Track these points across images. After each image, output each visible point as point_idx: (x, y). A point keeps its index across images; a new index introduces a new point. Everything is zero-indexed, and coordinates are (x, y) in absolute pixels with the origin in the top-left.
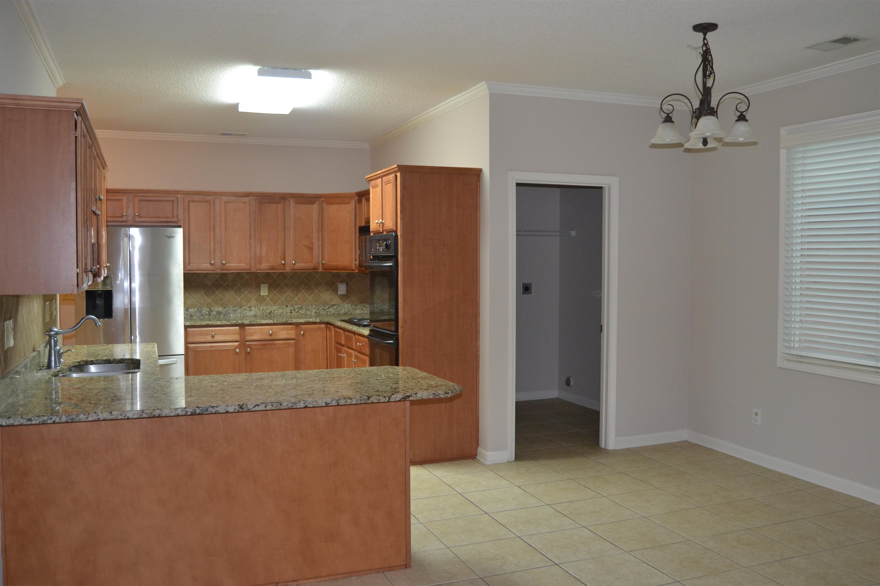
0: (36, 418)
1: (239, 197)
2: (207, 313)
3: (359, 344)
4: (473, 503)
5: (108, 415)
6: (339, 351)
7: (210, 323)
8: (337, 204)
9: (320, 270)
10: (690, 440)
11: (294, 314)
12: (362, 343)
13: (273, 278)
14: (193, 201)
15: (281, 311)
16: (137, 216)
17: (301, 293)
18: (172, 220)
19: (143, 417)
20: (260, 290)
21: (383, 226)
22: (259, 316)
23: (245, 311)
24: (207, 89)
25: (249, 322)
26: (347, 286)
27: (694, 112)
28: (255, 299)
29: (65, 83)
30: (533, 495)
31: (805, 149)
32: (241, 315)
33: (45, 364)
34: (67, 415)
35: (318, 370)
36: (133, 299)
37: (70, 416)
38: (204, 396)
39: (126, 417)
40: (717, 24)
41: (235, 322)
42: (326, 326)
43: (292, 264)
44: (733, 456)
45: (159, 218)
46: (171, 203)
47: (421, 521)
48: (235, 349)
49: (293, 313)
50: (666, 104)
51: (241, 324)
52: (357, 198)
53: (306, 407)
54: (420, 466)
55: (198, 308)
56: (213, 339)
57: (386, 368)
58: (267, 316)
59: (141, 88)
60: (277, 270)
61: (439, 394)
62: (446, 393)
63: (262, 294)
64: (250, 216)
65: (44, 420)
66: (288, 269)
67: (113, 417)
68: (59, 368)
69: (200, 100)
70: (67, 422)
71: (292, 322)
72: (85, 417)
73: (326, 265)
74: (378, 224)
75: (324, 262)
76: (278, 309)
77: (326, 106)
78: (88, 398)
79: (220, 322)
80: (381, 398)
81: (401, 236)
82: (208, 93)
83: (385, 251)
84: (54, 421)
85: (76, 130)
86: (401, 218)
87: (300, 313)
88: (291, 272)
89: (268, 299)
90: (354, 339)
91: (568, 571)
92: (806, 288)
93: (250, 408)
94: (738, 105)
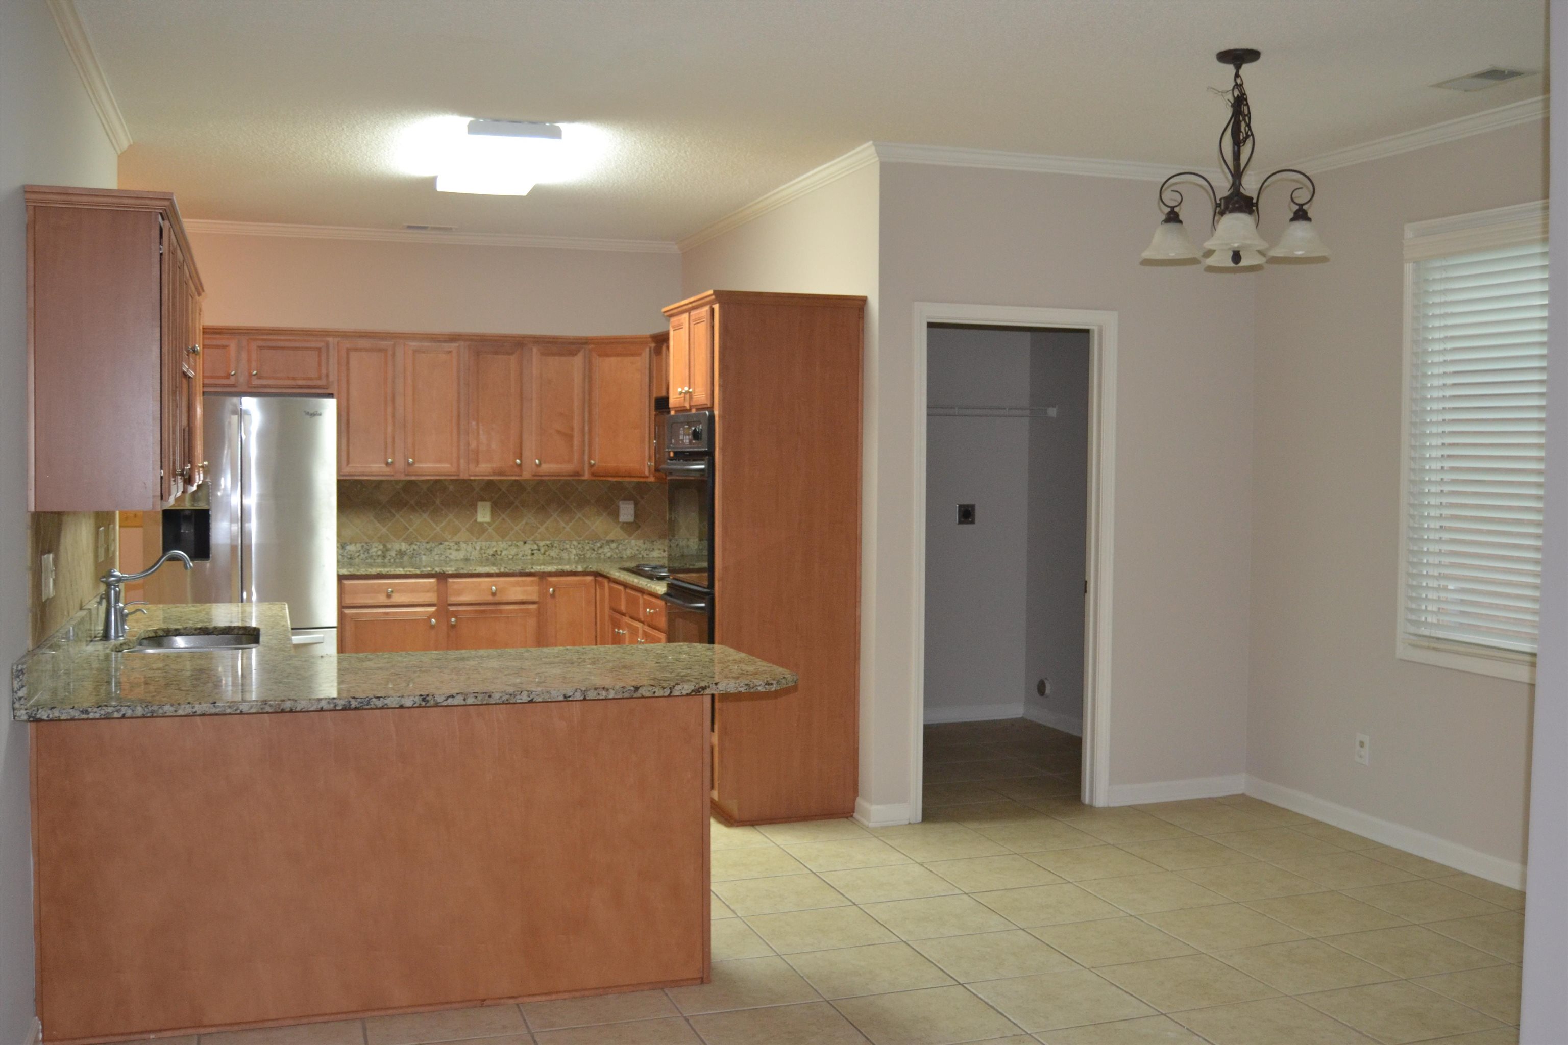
0: (95, 710)
1: (440, 341)
2: (380, 553)
3: (650, 610)
4: (835, 889)
5: (210, 708)
6: (616, 624)
7: (384, 571)
8: (618, 355)
9: (586, 476)
10: (1248, 794)
11: (538, 556)
12: (655, 609)
13: (500, 490)
14: (356, 350)
15: (513, 551)
16: (254, 375)
17: (552, 519)
18: (319, 383)
19: (265, 711)
20: (476, 512)
21: (691, 397)
22: (473, 560)
23: (448, 551)
24: (380, 153)
25: (456, 570)
26: (635, 507)
27: (1218, 205)
28: (467, 529)
29: (132, 143)
30: (943, 878)
31: (1444, 263)
32: (442, 558)
33: (98, 633)
34: (144, 706)
35: (562, 648)
36: (246, 525)
37: (149, 707)
38: (365, 683)
39: (239, 711)
40: (1259, 50)
41: (429, 569)
42: (596, 581)
43: (534, 466)
44: (1322, 822)
45: (294, 379)
46: (317, 352)
47: (738, 914)
48: (429, 618)
49: (536, 555)
50: (1169, 190)
51: (440, 573)
52: (653, 345)
53: (531, 701)
54: (752, 828)
55: (363, 544)
56: (389, 601)
57: (679, 646)
58: (488, 560)
59: (264, 151)
60: (509, 476)
61: (756, 686)
62: (768, 684)
63: (480, 519)
64: (459, 378)
65: (108, 713)
66: (526, 475)
67: (217, 710)
68: (122, 639)
69: (367, 170)
70: (144, 717)
71: (533, 571)
72: (172, 709)
73: (595, 468)
74: (683, 395)
75: (592, 462)
76: (509, 548)
77: (594, 181)
78: (174, 683)
79: (401, 569)
80: (656, 690)
81: (719, 417)
82: (382, 161)
83: (694, 444)
84: (124, 715)
85: (161, 243)
86: (720, 385)
87: (549, 555)
88: (533, 480)
89: (490, 530)
90: (641, 601)
91: (978, 994)
92: (1451, 515)
93: (439, 700)
94: (1295, 192)
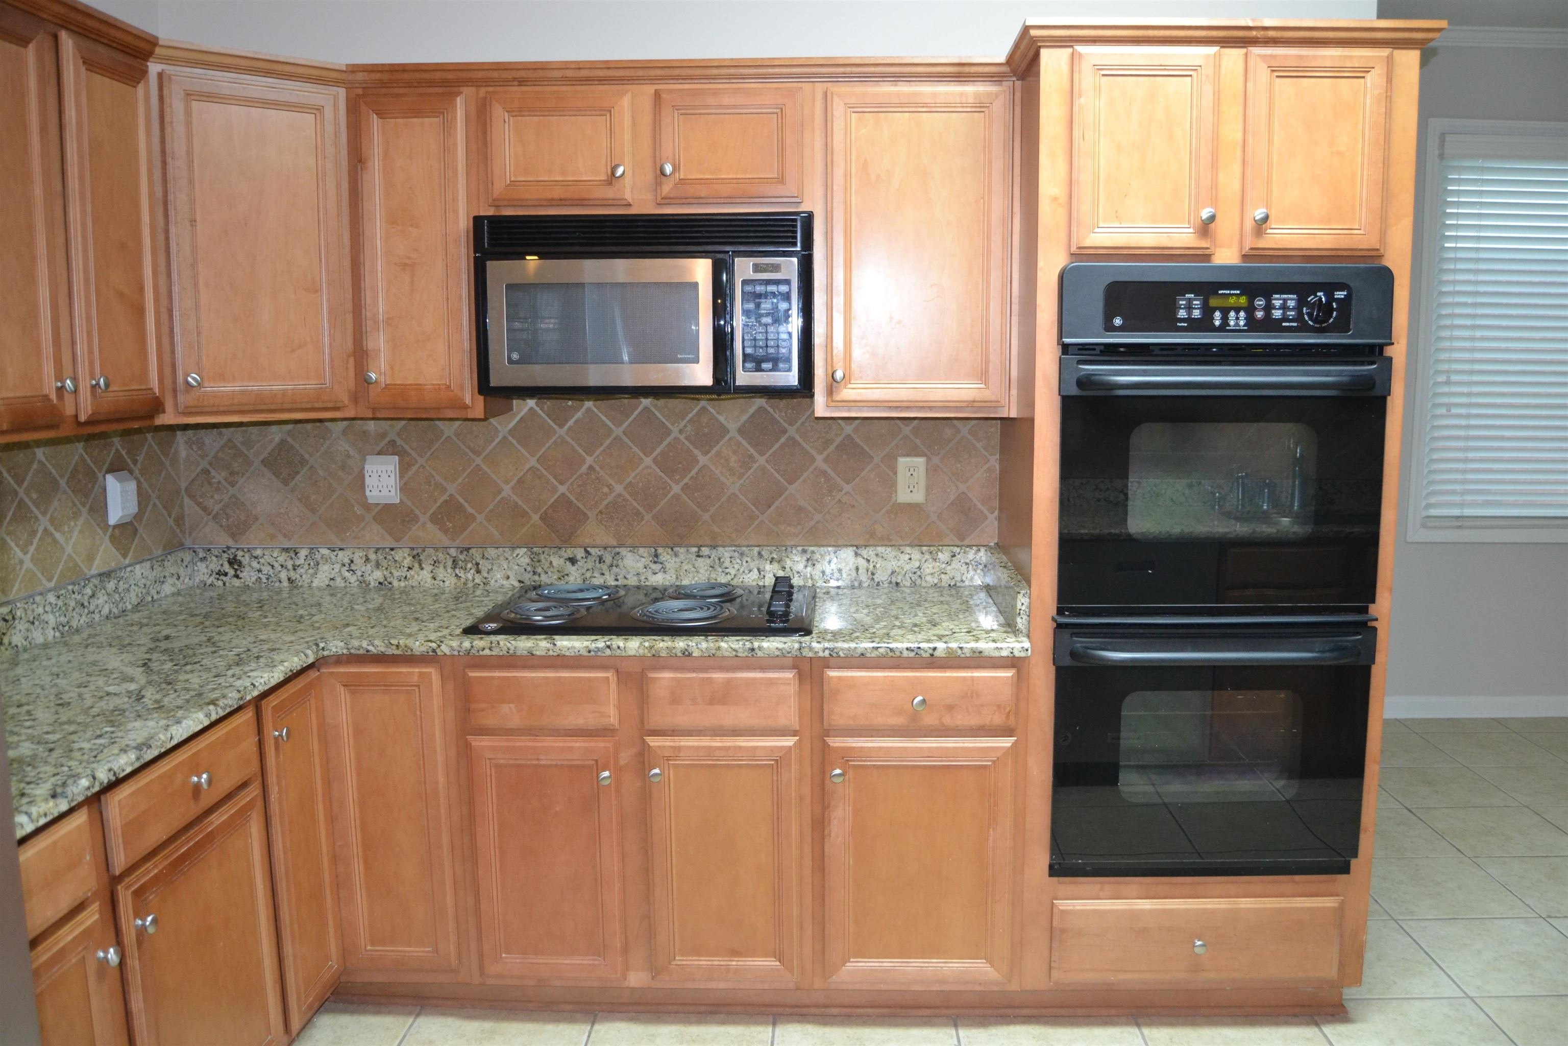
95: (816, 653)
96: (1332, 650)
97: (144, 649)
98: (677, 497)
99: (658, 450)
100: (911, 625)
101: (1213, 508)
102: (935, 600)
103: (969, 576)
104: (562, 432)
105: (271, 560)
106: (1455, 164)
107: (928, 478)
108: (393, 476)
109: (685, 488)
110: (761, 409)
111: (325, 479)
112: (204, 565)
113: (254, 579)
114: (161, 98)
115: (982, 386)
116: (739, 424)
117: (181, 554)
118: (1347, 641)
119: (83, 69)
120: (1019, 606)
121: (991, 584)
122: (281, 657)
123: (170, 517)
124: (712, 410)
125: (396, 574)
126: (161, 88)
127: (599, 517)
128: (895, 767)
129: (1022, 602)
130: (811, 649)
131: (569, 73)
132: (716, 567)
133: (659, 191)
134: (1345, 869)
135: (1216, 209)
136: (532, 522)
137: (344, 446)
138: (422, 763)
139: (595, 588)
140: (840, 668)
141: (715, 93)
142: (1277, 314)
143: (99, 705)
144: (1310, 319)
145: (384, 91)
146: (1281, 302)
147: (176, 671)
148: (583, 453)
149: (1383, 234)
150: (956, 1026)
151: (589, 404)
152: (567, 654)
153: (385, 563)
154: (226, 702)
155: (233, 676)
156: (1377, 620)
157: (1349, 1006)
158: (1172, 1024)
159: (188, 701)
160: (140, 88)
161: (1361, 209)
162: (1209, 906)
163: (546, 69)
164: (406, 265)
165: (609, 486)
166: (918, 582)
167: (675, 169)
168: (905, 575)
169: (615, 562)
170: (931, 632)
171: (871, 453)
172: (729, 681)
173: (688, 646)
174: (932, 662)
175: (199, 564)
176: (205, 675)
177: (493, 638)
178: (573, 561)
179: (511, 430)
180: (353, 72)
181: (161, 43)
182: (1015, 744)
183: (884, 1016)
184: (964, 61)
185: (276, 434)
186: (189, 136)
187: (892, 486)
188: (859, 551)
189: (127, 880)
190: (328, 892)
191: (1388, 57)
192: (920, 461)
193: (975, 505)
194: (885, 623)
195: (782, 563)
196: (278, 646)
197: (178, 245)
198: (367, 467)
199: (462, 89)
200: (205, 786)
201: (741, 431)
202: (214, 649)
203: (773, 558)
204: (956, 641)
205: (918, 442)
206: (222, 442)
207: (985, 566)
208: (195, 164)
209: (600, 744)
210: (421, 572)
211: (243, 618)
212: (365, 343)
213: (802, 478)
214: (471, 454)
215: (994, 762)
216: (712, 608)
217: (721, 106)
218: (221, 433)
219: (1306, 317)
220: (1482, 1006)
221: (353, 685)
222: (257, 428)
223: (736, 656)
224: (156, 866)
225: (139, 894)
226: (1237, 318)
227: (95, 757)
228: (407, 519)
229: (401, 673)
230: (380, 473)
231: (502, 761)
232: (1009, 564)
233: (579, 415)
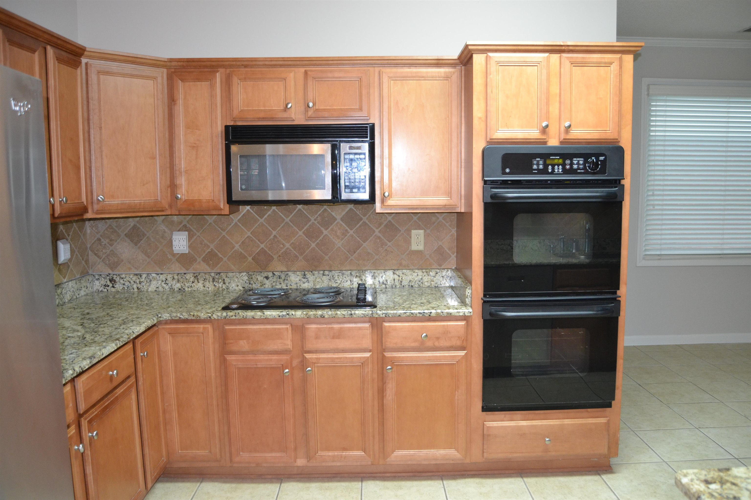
95: (379, 315)
96: (601, 310)
97: (79, 318)
98: (313, 249)
99: (305, 228)
100: (420, 303)
101: (550, 252)
102: (429, 293)
103: (444, 282)
104: (262, 220)
105: (129, 279)
106: (654, 98)
107: (425, 239)
108: (185, 241)
109: (317, 245)
110: (351, 209)
111: (154, 242)
112: (98, 282)
113: (121, 288)
114: (87, 74)
115: (449, 199)
116: (341, 216)
117: (88, 277)
118: (608, 306)
119: (56, 62)
120: (467, 294)
121: (453, 285)
122: (143, 321)
123: (83, 260)
124: (329, 210)
125: (187, 285)
126: (87, 69)
127: (279, 258)
128: (415, 365)
129: (468, 292)
130: (377, 314)
131: (267, 63)
132: (332, 280)
133: (306, 114)
134: (609, 405)
135: (548, 122)
136: (248, 261)
137: (163, 227)
138: (204, 367)
139: (278, 290)
140: (390, 322)
141: (331, 71)
142: (575, 167)
143: (67, 341)
144: (589, 168)
145: (184, 70)
146: (577, 161)
147: (97, 327)
148: (271, 230)
149: (619, 133)
150: (442, 480)
151: (274, 208)
152: (270, 317)
153: (181, 280)
154: (123, 339)
155: (123, 329)
156: (620, 297)
157: (613, 466)
158: (537, 476)
159: (106, 339)
160: (79, 69)
161: (610, 122)
162: (551, 423)
163: (257, 61)
164: (194, 147)
165: (283, 244)
166: (421, 285)
167: (314, 104)
168: (415, 282)
169: (286, 278)
170: (429, 306)
171: (400, 229)
172: (341, 328)
173: (323, 313)
174: (430, 318)
175: (96, 281)
176: (111, 329)
177: (236, 311)
178: (267, 278)
179: (239, 219)
180: (170, 62)
181: (87, 50)
182: (466, 354)
183: (410, 476)
184: (440, 58)
185: (131, 222)
186: (99, 90)
187: (409, 242)
188: (395, 272)
189: (85, 416)
190: (162, 426)
191: (620, 58)
192: (422, 232)
193: (446, 251)
194: (408, 303)
195: (361, 278)
196: (140, 316)
197: (94, 138)
198: (173, 237)
199: (219, 69)
200: (115, 376)
201: (342, 219)
202: (111, 318)
203: (357, 276)
204: (440, 309)
205: (420, 223)
206: (107, 226)
207: (451, 278)
208: (102, 103)
209: (284, 357)
210: (198, 284)
211: (121, 305)
212: (175, 181)
213: (369, 240)
214: (220, 231)
215: (457, 362)
216: (332, 297)
217: (334, 77)
218: (106, 222)
219: (588, 168)
220: (670, 465)
221: (173, 333)
222: (123, 219)
223: (344, 317)
224: (96, 411)
225: (90, 422)
226: (558, 169)
227: (72, 362)
228: (192, 260)
229: (195, 327)
230: (179, 239)
231: (240, 366)
232: (462, 276)
233: (269, 213)
